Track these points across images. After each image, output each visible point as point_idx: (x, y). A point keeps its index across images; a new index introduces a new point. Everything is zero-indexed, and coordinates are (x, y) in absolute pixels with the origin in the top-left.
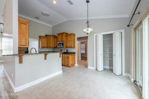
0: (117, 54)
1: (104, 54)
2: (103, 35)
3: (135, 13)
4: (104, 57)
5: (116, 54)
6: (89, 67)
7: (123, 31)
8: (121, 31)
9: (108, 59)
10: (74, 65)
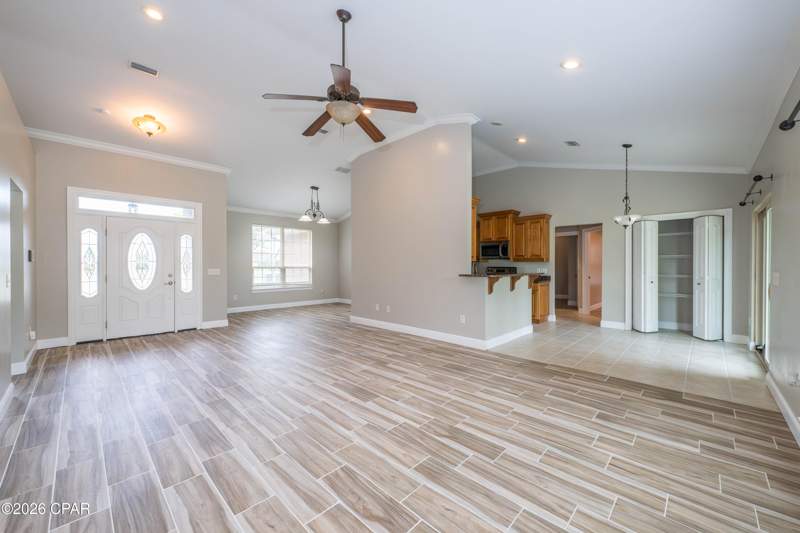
0: (706, 277)
1: (660, 280)
2: (660, 222)
3: (753, 191)
4: (660, 292)
5: (704, 278)
6: (604, 324)
7: (728, 213)
8: (721, 212)
9: (675, 295)
10: (546, 320)
